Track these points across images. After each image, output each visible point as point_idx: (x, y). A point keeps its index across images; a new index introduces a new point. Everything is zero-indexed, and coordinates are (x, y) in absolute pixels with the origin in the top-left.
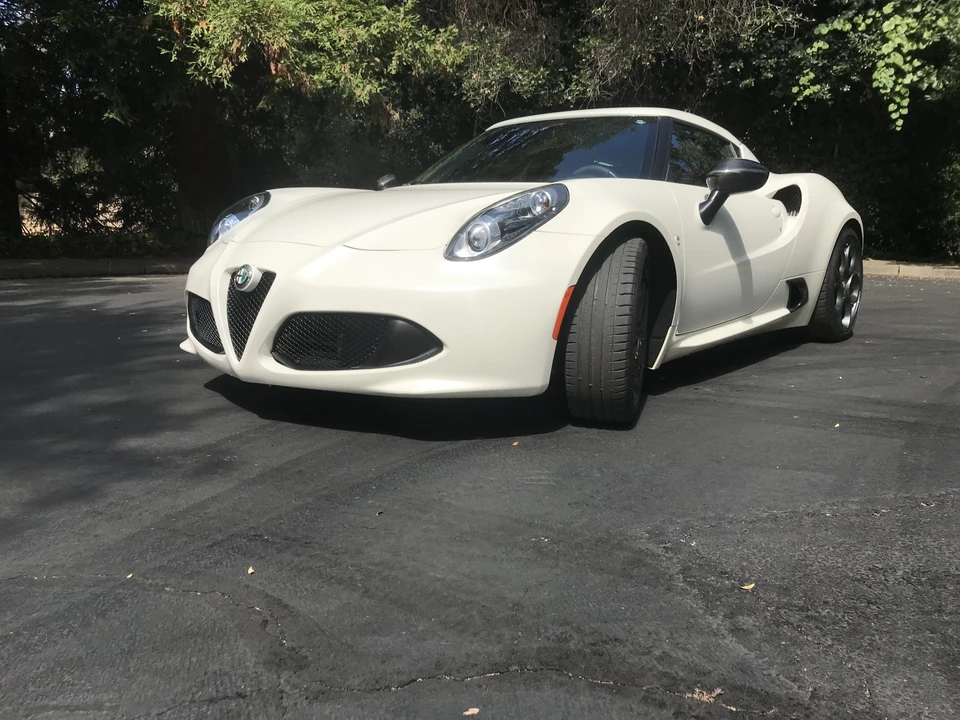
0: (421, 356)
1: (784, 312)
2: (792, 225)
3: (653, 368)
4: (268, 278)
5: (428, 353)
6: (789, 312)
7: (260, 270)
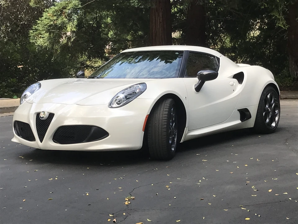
0: (102, 138)
1: (239, 122)
2: (239, 88)
3: (181, 142)
4: (51, 116)
5: (104, 137)
6: (241, 122)
7: (48, 112)
